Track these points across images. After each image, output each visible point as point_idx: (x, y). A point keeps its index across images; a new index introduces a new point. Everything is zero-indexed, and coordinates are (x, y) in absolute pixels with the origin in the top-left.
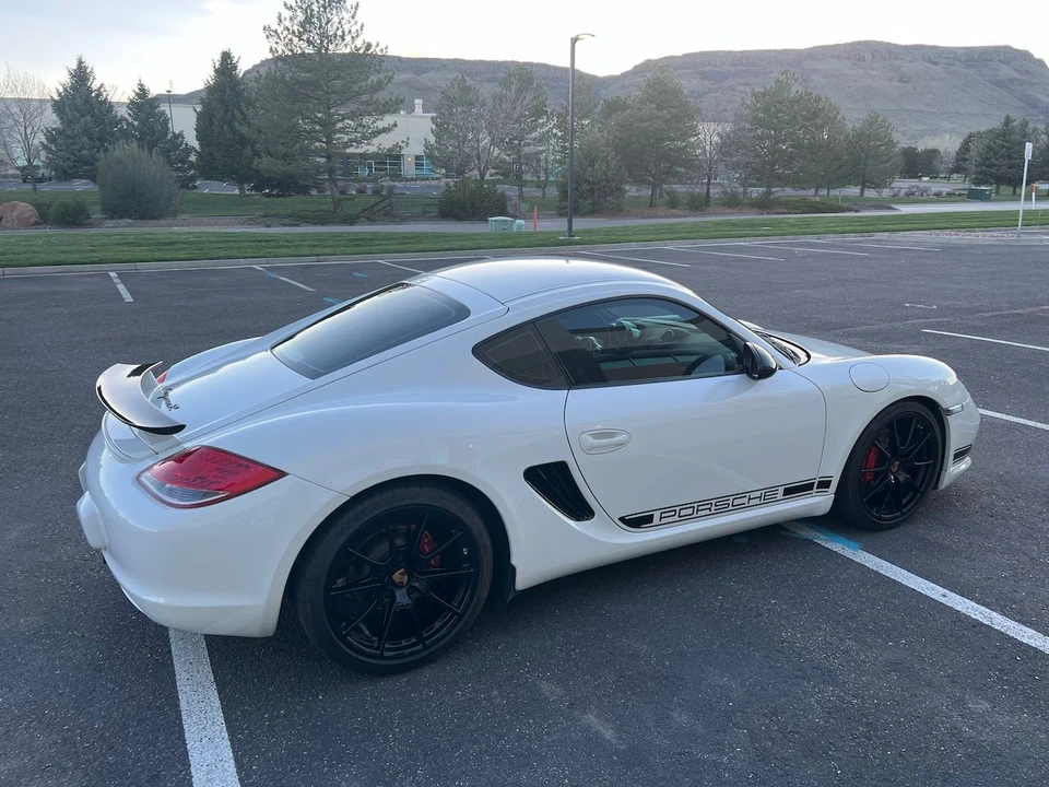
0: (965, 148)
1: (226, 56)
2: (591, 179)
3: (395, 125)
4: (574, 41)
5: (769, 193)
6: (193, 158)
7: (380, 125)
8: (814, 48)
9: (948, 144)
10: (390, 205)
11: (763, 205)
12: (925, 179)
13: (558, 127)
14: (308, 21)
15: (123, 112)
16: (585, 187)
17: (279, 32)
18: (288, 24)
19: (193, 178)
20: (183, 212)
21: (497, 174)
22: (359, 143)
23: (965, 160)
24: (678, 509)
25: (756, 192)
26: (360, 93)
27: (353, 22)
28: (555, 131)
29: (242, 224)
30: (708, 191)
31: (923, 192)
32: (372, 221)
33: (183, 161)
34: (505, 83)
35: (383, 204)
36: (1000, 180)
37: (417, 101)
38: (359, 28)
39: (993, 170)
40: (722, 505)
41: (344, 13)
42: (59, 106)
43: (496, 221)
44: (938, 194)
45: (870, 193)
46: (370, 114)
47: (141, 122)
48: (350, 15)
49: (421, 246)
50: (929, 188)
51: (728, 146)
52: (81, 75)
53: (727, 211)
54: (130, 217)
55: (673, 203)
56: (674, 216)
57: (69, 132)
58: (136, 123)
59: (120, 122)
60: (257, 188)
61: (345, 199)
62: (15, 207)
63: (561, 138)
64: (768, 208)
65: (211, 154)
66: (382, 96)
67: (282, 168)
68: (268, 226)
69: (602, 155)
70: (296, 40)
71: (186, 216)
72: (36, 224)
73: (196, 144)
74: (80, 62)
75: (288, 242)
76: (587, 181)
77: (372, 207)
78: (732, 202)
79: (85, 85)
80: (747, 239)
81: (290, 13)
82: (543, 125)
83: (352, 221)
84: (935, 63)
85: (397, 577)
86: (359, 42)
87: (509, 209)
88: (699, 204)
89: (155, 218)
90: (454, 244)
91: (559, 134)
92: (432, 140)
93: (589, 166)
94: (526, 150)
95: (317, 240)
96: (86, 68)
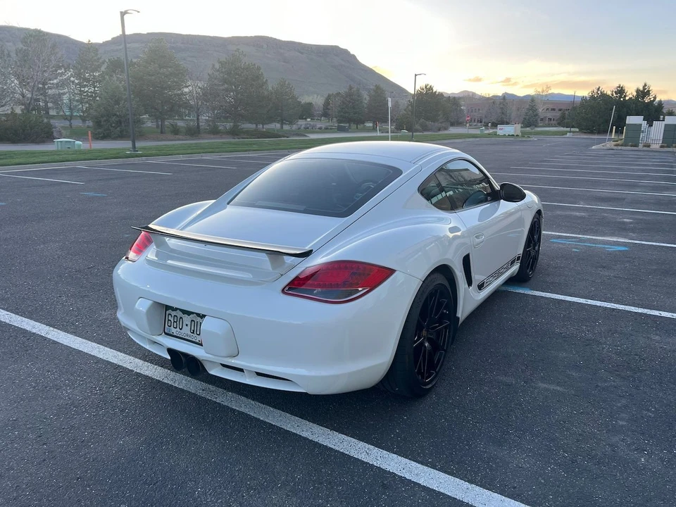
0: (327, 104)
2: (118, 113)
4: (123, 14)
5: (236, 126)
8: (233, 37)
9: (318, 101)
11: (234, 132)
12: (309, 120)
16: (114, 118)
23: (328, 109)
25: (229, 125)
28: (72, 79)
30: (198, 124)
31: (313, 127)
34: (24, 41)
36: (349, 121)
39: (347, 115)
44: (320, 128)
45: (286, 127)
50: (316, 126)
51: (207, 95)
53: (212, 136)
55: (176, 131)
56: (179, 140)
63: (77, 84)
64: (237, 135)
69: (124, 97)
76: (115, 115)
78: (215, 132)
80: (250, 152)
82: (62, 74)
84: (302, 53)
88: (194, 132)
90: (46, 159)
91: (77, 81)
93: (115, 104)
94: (50, 92)
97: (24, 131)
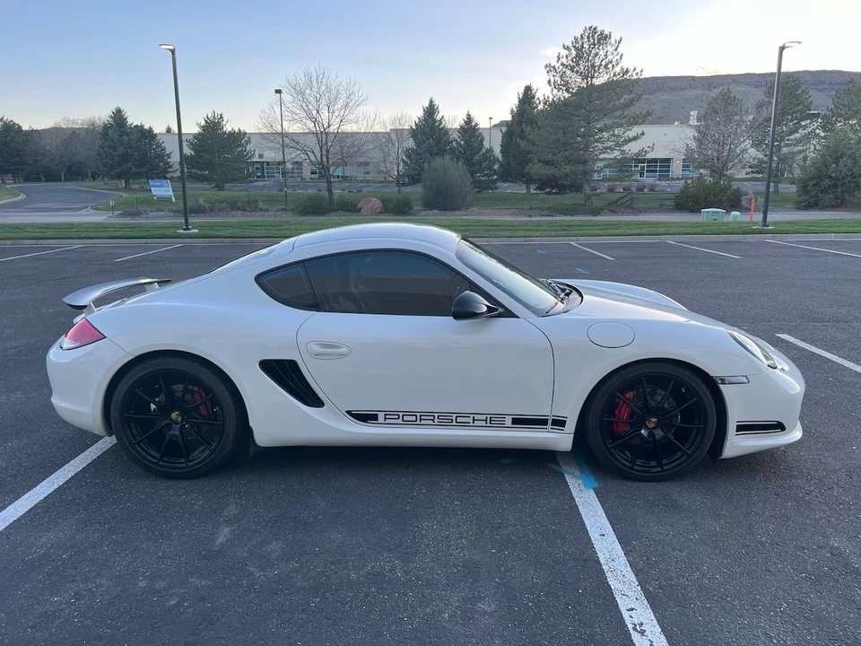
1: (528, 89)
2: (834, 175)
3: (643, 134)
4: (782, 48)
6: (496, 167)
7: (631, 134)
10: (632, 200)
13: (824, 128)
14: (579, 56)
15: (456, 136)
16: (827, 182)
17: (557, 67)
18: (564, 61)
19: (496, 181)
20: (473, 206)
21: (753, 172)
22: (613, 150)
24: (401, 414)
26: (614, 109)
27: (615, 53)
28: (818, 132)
29: (512, 215)
32: (613, 212)
33: (490, 168)
35: (626, 199)
37: (692, 113)
38: (618, 57)
40: (445, 419)
41: (609, 48)
42: (415, 133)
43: (708, 212)
46: (620, 126)
47: (466, 142)
48: (614, 48)
49: (616, 231)
52: (431, 110)
54: (438, 208)
57: (419, 151)
58: (462, 143)
59: (452, 142)
60: (540, 188)
61: (594, 195)
62: (370, 201)
63: (823, 138)
65: (509, 163)
66: (632, 111)
67: (548, 171)
68: (530, 216)
69: (849, 152)
70: (568, 72)
71: (475, 209)
72: (381, 213)
73: (500, 157)
74: (431, 102)
75: (513, 227)
76: (830, 177)
77: (616, 201)
79: (432, 117)
81: (567, 52)
82: (805, 127)
83: (596, 212)
85: (174, 415)
86: (618, 69)
87: (744, 202)
89: (453, 210)
91: (822, 134)
92: (693, 145)
93: (834, 163)
94: (786, 150)
95: (536, 226)
96: (434, 105)
97: (706, 198)
